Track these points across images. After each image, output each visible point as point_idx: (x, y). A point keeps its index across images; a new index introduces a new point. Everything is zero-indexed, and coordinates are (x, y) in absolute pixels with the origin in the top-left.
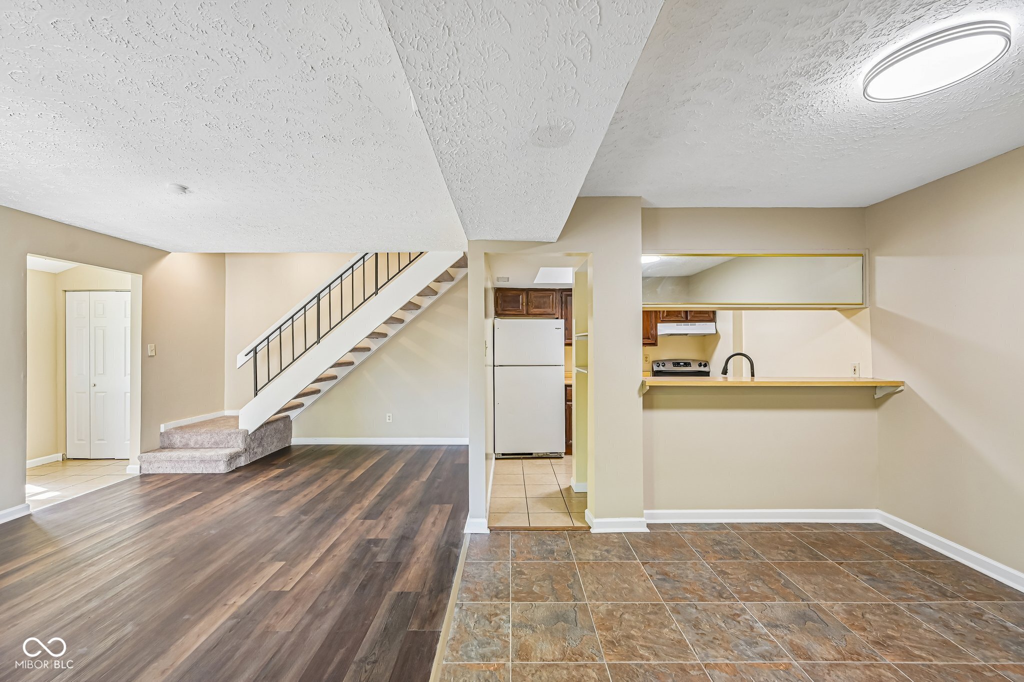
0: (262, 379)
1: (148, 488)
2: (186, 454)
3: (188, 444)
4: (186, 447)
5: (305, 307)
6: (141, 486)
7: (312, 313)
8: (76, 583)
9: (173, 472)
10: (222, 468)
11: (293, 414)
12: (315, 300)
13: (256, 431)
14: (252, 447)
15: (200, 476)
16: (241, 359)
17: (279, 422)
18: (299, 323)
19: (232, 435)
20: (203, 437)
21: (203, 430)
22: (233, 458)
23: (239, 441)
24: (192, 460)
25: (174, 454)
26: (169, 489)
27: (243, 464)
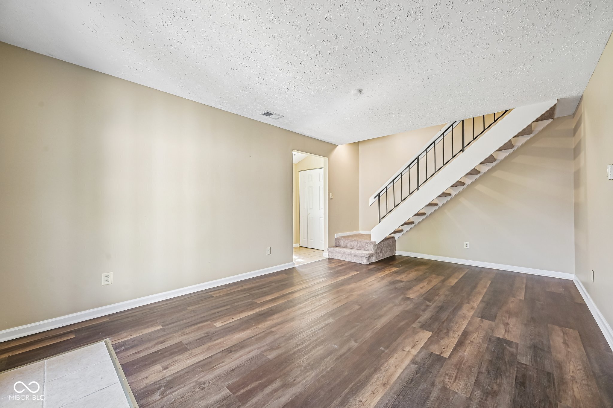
0: (383, 213)
1: (333, 265)
2: (348, 251)
3: (347, 246)
4: (346, 247)
5: (409, 166)
6: (329, 264)
7: (414, 169)
8: (320, 305)
9: (341, 259)
10: (365, 261)
11: (397, 236)
12: (416, 161)
13: (379, 243)
14: (378, 252)
15: (354, 263)
16: (372, 200)
17: (390, 240)
18: (405, 176)
19: (368, 244)
20: (354, 244)
21: (354, 239)
22: (370, 256)
23: (372, 248)
24: (350, 254)
25: (342, 250)
26: (343, 267)
27: (374, 261)
